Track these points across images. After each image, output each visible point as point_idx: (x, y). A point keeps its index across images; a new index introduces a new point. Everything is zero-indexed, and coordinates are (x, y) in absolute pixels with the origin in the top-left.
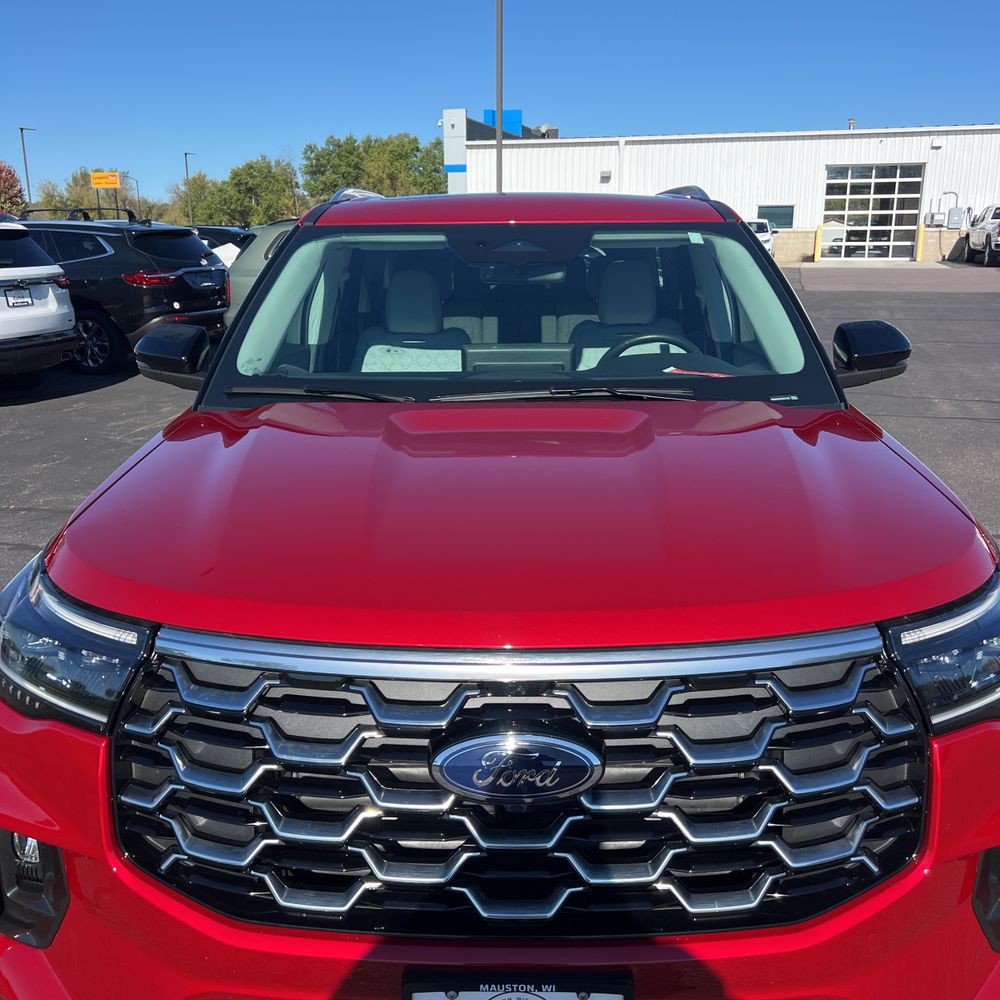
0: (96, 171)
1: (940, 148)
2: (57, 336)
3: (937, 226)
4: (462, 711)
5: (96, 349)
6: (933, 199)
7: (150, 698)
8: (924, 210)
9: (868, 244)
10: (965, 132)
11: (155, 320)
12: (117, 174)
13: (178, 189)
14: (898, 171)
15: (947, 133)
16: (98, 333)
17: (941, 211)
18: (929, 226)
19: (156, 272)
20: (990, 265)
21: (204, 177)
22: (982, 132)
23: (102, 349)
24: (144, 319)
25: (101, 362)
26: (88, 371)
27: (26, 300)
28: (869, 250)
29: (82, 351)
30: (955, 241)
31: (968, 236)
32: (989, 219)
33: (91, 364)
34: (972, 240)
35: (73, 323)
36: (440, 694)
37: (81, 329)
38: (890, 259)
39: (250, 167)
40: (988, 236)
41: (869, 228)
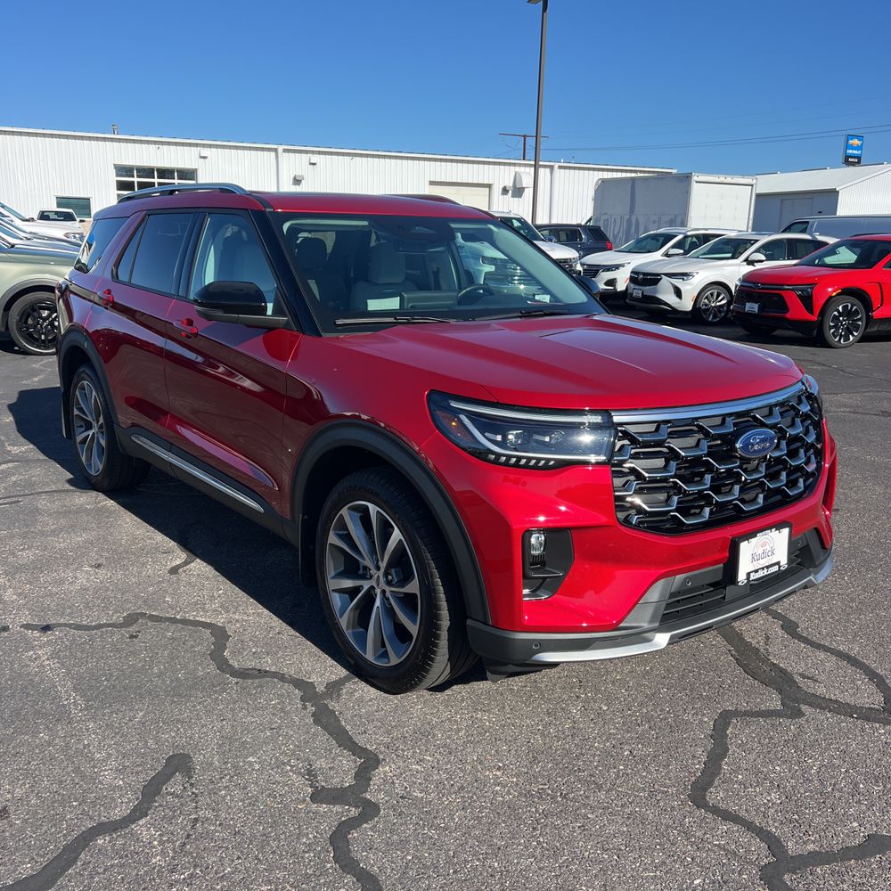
1: (206, 157)
14: (176, 174)
15: (210, 146)
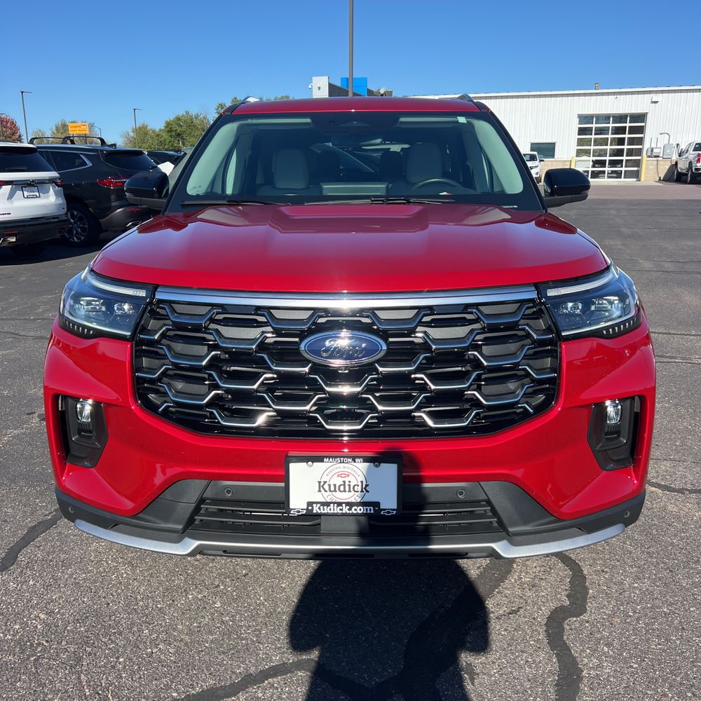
0: (72, 122)
1: (657, 102)
2: (54, 218)
3: (655, 157)
4: (314, 323)
5: (79, 230)
6: (652, 138)
7: (152, 324)
8: (647, 145)
9: (607, 169)
10: (675, 91)
11: (118, 210)
12: (86, 124)
13: (128, 135)
14: (628, 118)
15: (662, 92)
16: (81, 219)
17: (658, 146)
18: (649, 157)
19: (119, 178)
20: (692, 183)
21: (147, 126)
22: (687, 91)
23: (83, 230)
24: (111, 209)
25: (83, 238)
26: (74, 245)
27: (35, 193)
28: (608, 173)
29: (70, 231)
30: (668, 167)
31: (676, 163)
32: (691, 151)
33: (76, 240)
34: (679, 166)
35: (65, 210)
36: (305, 315)
37: (69, 216)
38: (622, 179)
39: (178, 119)
40: (690, 163)
41: (608, 158)
